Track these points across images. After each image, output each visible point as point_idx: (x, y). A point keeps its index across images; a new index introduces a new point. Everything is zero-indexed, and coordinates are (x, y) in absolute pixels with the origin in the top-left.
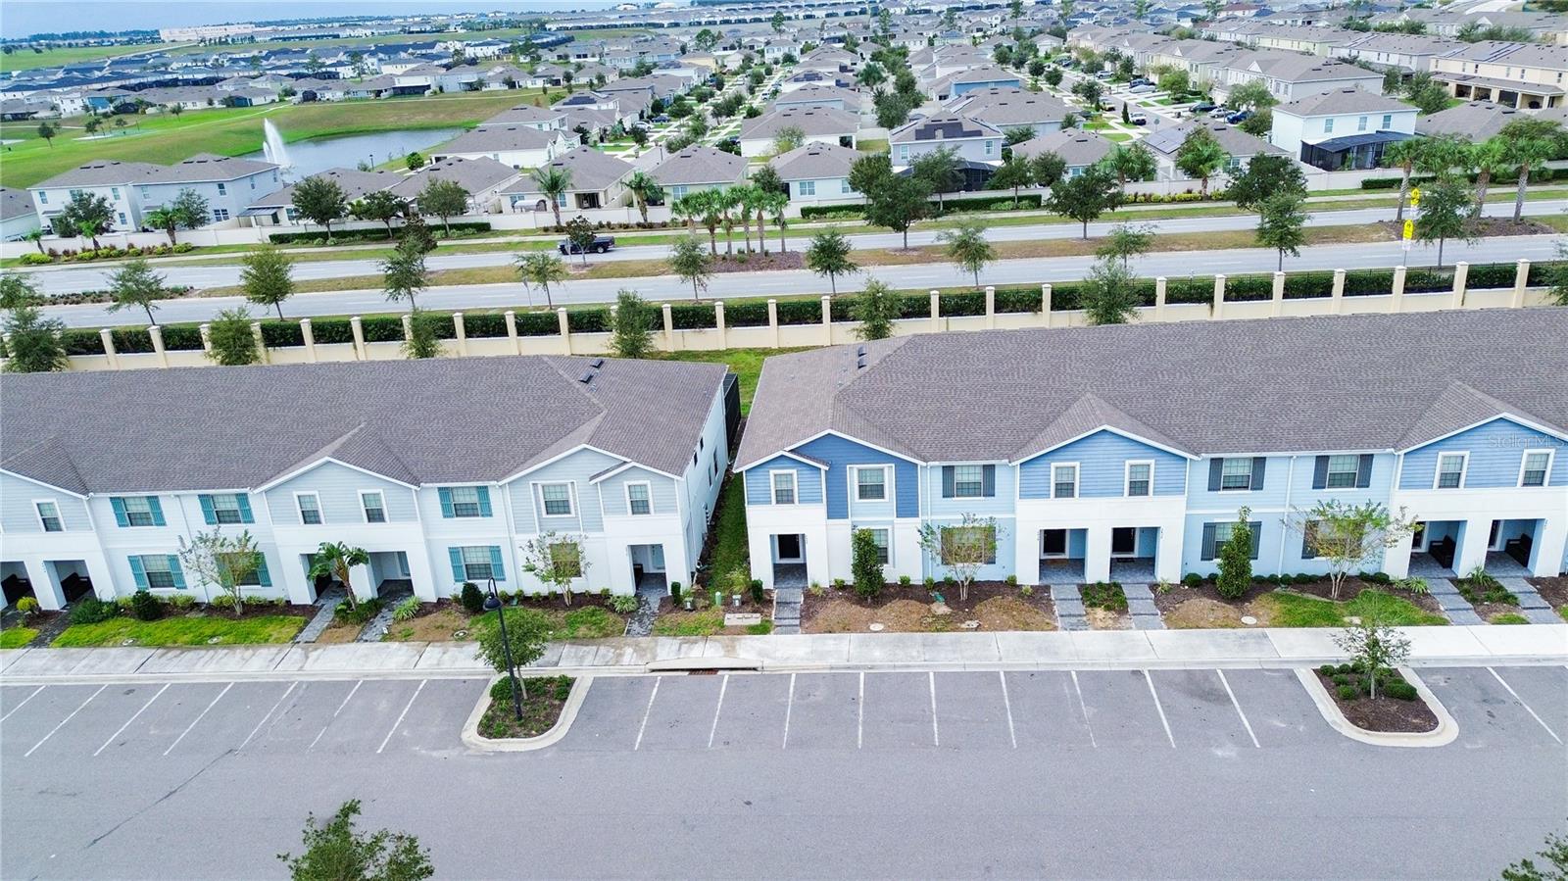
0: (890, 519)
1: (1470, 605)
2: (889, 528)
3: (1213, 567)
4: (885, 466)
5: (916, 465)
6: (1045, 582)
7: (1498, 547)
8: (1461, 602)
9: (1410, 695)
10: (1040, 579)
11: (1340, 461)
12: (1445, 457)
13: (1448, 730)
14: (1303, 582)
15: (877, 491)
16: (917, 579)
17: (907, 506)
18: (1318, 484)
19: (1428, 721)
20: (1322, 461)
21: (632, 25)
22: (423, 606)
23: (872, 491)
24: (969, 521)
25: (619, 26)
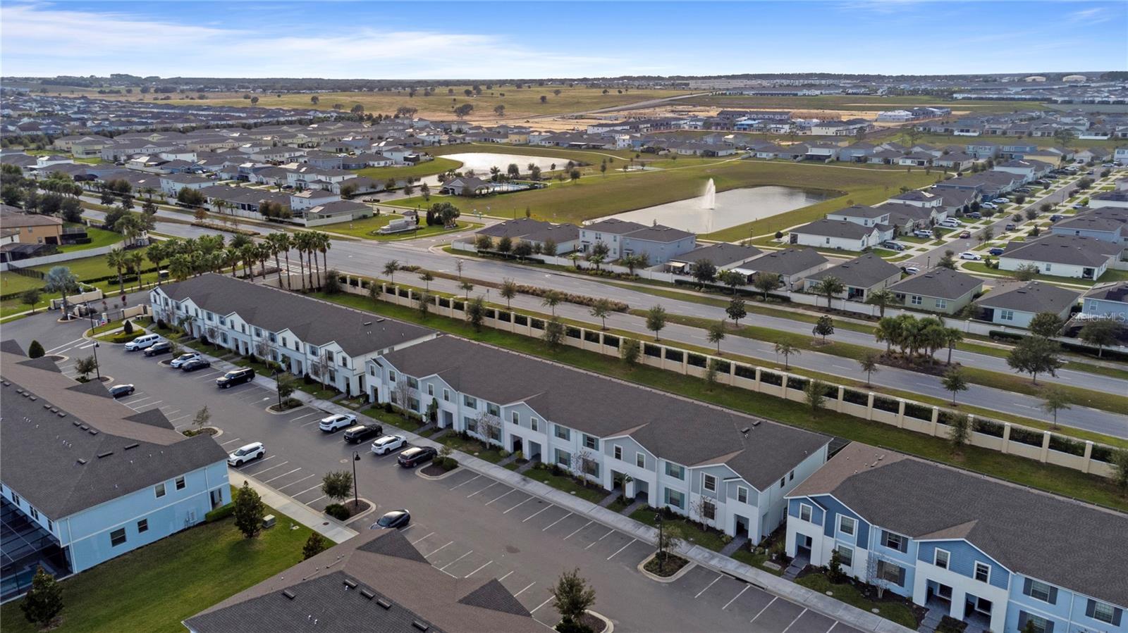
0: (853, 545)
2: (853, 550)
4: (854, 520)
5: (869, 525)
6: (927, 607)
10: (925, 604)
11: (1103, 606)
15: (849, 530)
16: (863, 579)
17: (862, 543)
18: (1088, 613)
20: (1092, 603)
21: (1030, 99)
22: (650, 508)
23: (847, 529)
24: (892, 561)
25: (1018, 99)
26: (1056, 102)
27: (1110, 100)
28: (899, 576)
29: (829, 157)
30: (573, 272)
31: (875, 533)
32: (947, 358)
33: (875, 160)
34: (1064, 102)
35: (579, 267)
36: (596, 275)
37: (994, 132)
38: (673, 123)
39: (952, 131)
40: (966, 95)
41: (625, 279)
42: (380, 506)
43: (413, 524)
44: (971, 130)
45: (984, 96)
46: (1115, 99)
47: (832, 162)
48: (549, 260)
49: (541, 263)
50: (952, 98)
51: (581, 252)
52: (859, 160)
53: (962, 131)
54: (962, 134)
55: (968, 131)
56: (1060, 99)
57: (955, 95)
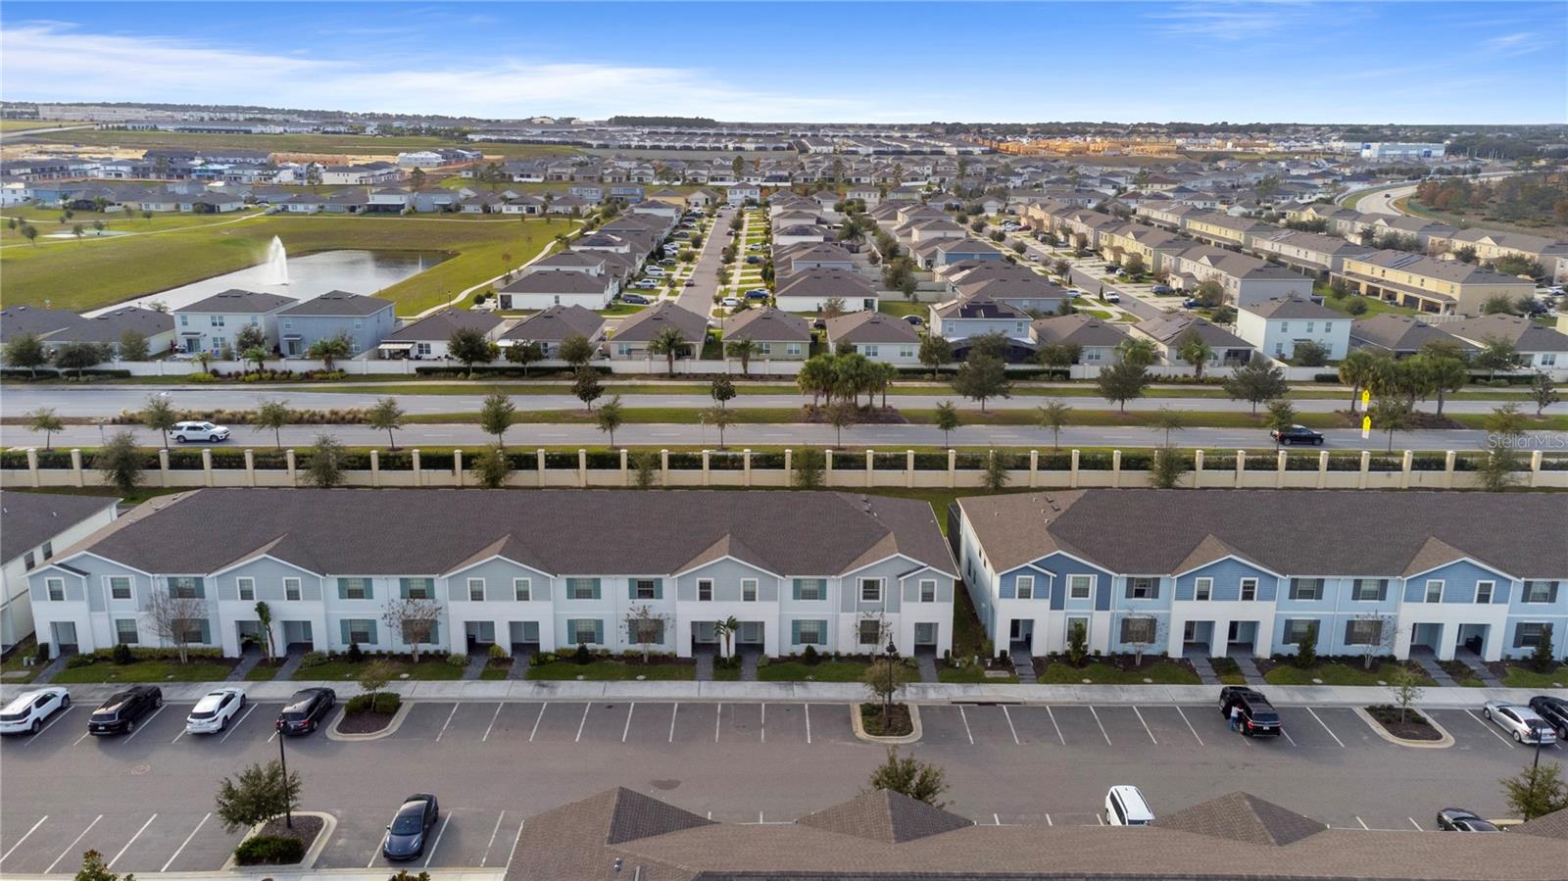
0: (1090, 611)
1: (1448, 676)
2: (1089, 617)
3: (1293, 648)
4: (1091, 576)
5: (1111, 576)
6: (1187, 656)
7: (1461, 643)
8: (1444, 675)
9: (1422, 722)
10: (1184, 652)
11: (1369, 583)
12: (1430, 583)
13: (1448, 740)
14: (1346, 659)
15: (1084, 593)
16: (1105, 652)
17: (1103, 604)
18: (1356, 596)
19: (1438, 736)
20: (1358, 583)
21: (559, 143)
22: (772, 661)
23: (1080, 592)
24: (1140, 614)
25: (547, 143)
26: (590, 146)
27: (646, 144)
28: (1149, 629)
29: (402, 206)
30: (210, 382)
31: (1119, 584)
32: (882, 403)
33: (469, 209)
34: (600, 146)
35: (215, 373)
36: (260, 380)
37: (559, 178)
38: (71, 167)
39: (511, 177)
40: (484, 137)
41: (321, 380)
42: (338, 812)
43: (448, 812)
44: (533, 175)
45: (507, 138)
46: (652, 144)
47: (409, 213)
48: (138, 368)
49: (124, 376)
50: (467, 139)
51: (183, 352)
52: (447, 209)
53: (522, 176)
54: (523, 180)
55: (529, 176)
56: (595, 143)
57: (470, 136)
